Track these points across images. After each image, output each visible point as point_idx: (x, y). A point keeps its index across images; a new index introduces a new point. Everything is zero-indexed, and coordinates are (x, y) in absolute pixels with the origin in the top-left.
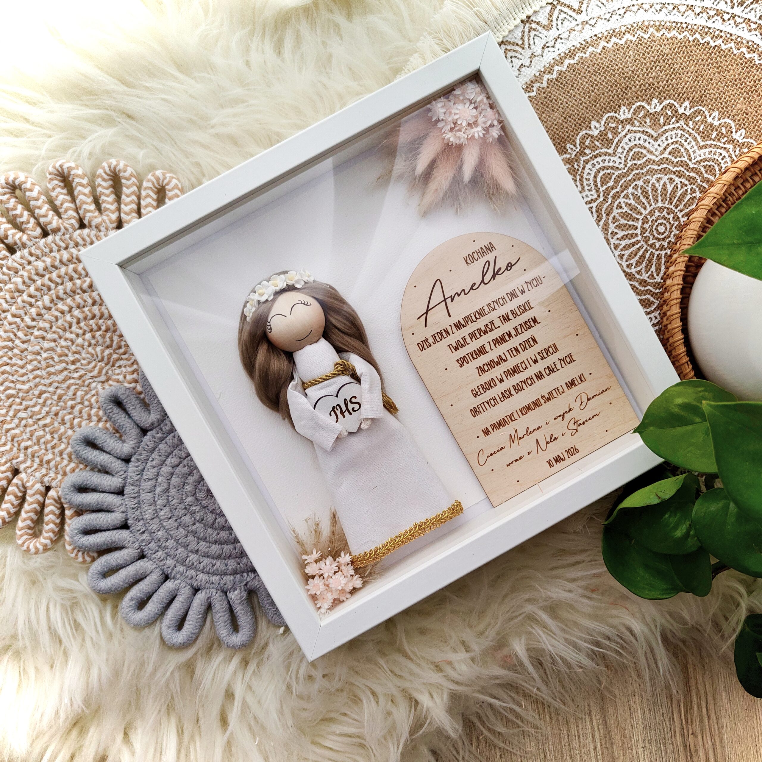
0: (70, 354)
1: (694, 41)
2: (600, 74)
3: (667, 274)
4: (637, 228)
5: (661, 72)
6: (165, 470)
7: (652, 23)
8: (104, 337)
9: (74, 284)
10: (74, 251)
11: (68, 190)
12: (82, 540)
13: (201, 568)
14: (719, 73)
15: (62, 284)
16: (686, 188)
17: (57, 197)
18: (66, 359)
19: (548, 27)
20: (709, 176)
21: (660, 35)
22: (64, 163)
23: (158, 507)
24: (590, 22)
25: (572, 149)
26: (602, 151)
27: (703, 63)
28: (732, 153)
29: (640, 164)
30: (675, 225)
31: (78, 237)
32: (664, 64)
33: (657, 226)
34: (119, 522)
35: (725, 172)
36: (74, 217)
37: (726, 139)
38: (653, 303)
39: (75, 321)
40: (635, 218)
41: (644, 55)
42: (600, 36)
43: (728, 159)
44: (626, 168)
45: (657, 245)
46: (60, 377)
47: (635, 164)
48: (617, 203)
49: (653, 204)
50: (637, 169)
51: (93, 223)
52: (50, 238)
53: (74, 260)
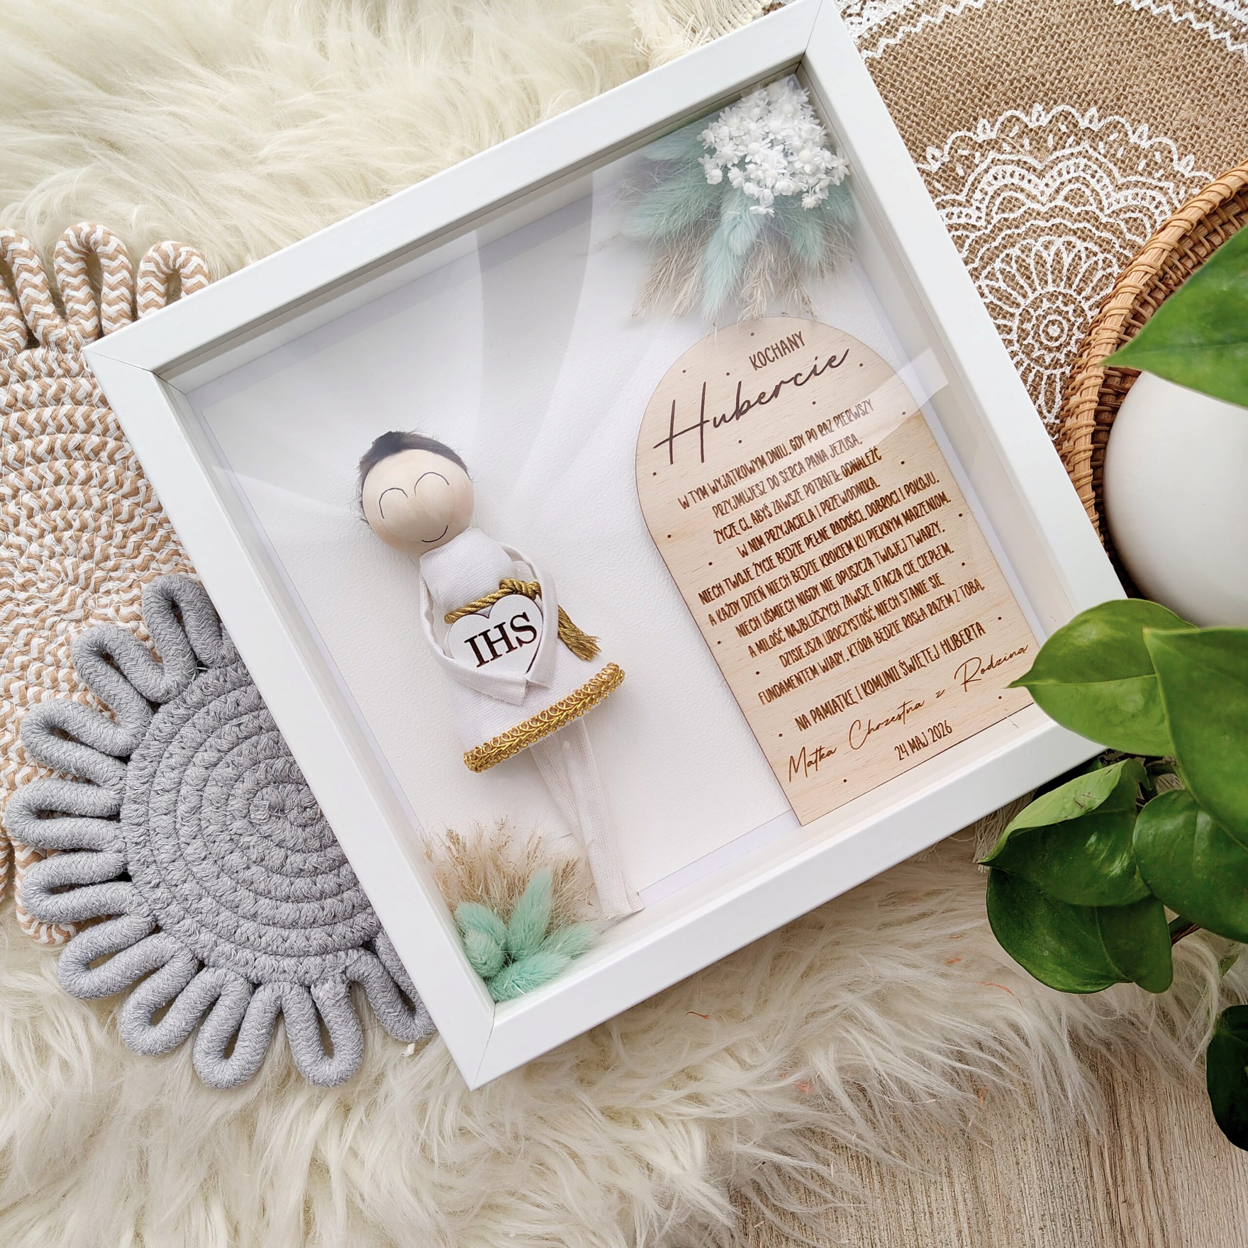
0: (17, 573)
2: (940, 62)
3: (1066, 408)
4: (1011, 330)
5: (1048, 57)
6: (194, 773)
8: (78, 540)
10: (19, 389)
12: (45, 903)
13: (263, 945)
14: (1148, 57)
16: (1095, 259)
18: (10, 581)
20: (1134, 238)
23: (182, 839)
26: (945, 198)
27: (1121, 39)
28: (1174, 196)
29: (1014, 219)
30: (1077, 324)
31: (25, 363)
32: (1053, 42)
33: (1047, 326)
34: (112, 869)
35: (1163, 229)
36: (17, 328)
37: (1161, 172)
39: (24, 513)
40: (1007, 312)
41: (1017, 27)
43: (1166, 208)
44: (990, 227)
45: (1048, 361)
46: (1, 614)
47: (1006, 220)
49: (1039, 288)
50: (1009, 228)
51: (52, 338)
53: (20, 404)
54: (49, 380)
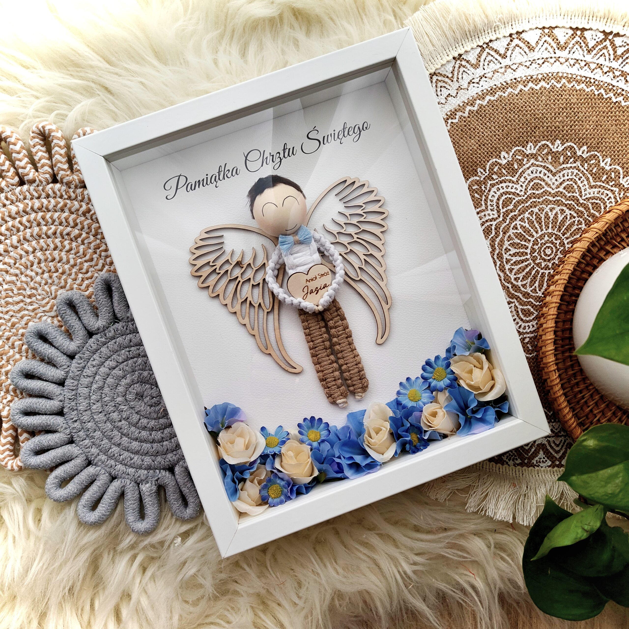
0: (28, 289)
1: (598, 95)
2: (514, 112)
3: (548, 291)
4: (527, 248)
5: (567, 118)
7: (565, 75)
8: (60, 278)
9: (40, 230)
10: (45, 201)
11: (47, 148)
14: (616, 125)
15: (30, 228)
16: (574, 220)
17: (36, 153)
18: (24, 292)
19: (476, 66)
20: (595, 212)
21: (570, 86)
22: (46, 125)
24: (512, 67)
25: (482, 173)
26: (507, 178)
27: (604, 115)
28: (617, 195)
29: (538, 194)
30: (560, 250)
31: (50, 190)
32: (571, 111)
33: (545, 248)
35: (609, 212)
36: (49, 173)
37: (613, 182)
38: (532, 313)
39: (36, 261)
40: (527, 239)
41: (554, 101)
42: (519, 80)
43: (613, 200)
44: (526, 196)
45: (543, 265)
46: (16, 308)
47: (534, 194)
48: (513, 224)
49: (544, 229)
50: (535, 198)
51: (65, 181)
52: (25, 187)
53: (44, 209)
54: (60, 200)
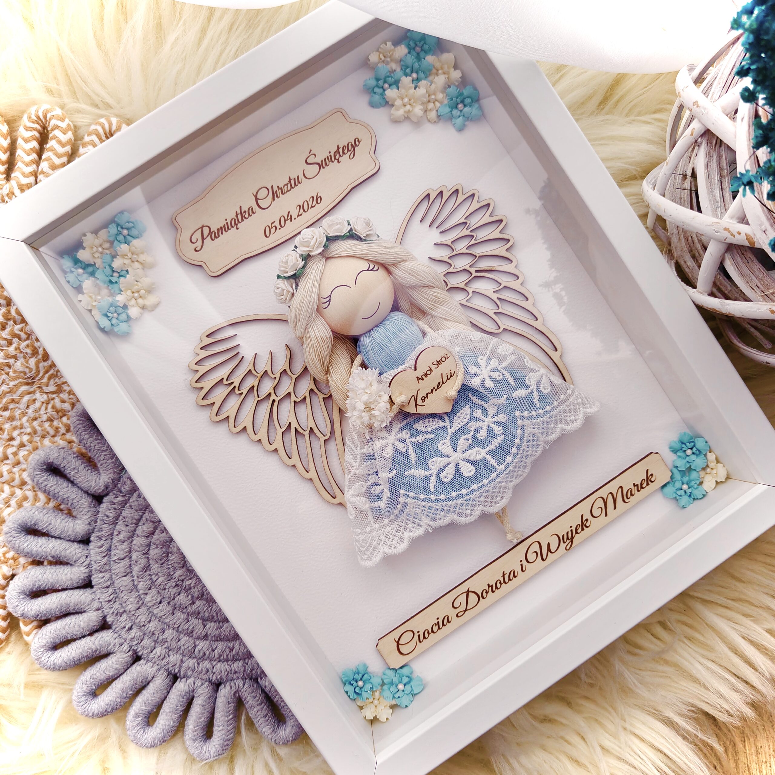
6: (138, 541)
12: (52, 659)
13: (216, 656)
34: (96, 623)
